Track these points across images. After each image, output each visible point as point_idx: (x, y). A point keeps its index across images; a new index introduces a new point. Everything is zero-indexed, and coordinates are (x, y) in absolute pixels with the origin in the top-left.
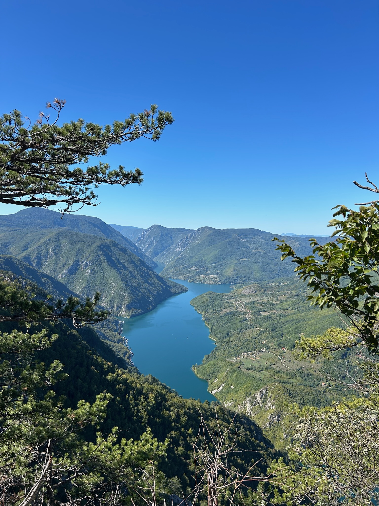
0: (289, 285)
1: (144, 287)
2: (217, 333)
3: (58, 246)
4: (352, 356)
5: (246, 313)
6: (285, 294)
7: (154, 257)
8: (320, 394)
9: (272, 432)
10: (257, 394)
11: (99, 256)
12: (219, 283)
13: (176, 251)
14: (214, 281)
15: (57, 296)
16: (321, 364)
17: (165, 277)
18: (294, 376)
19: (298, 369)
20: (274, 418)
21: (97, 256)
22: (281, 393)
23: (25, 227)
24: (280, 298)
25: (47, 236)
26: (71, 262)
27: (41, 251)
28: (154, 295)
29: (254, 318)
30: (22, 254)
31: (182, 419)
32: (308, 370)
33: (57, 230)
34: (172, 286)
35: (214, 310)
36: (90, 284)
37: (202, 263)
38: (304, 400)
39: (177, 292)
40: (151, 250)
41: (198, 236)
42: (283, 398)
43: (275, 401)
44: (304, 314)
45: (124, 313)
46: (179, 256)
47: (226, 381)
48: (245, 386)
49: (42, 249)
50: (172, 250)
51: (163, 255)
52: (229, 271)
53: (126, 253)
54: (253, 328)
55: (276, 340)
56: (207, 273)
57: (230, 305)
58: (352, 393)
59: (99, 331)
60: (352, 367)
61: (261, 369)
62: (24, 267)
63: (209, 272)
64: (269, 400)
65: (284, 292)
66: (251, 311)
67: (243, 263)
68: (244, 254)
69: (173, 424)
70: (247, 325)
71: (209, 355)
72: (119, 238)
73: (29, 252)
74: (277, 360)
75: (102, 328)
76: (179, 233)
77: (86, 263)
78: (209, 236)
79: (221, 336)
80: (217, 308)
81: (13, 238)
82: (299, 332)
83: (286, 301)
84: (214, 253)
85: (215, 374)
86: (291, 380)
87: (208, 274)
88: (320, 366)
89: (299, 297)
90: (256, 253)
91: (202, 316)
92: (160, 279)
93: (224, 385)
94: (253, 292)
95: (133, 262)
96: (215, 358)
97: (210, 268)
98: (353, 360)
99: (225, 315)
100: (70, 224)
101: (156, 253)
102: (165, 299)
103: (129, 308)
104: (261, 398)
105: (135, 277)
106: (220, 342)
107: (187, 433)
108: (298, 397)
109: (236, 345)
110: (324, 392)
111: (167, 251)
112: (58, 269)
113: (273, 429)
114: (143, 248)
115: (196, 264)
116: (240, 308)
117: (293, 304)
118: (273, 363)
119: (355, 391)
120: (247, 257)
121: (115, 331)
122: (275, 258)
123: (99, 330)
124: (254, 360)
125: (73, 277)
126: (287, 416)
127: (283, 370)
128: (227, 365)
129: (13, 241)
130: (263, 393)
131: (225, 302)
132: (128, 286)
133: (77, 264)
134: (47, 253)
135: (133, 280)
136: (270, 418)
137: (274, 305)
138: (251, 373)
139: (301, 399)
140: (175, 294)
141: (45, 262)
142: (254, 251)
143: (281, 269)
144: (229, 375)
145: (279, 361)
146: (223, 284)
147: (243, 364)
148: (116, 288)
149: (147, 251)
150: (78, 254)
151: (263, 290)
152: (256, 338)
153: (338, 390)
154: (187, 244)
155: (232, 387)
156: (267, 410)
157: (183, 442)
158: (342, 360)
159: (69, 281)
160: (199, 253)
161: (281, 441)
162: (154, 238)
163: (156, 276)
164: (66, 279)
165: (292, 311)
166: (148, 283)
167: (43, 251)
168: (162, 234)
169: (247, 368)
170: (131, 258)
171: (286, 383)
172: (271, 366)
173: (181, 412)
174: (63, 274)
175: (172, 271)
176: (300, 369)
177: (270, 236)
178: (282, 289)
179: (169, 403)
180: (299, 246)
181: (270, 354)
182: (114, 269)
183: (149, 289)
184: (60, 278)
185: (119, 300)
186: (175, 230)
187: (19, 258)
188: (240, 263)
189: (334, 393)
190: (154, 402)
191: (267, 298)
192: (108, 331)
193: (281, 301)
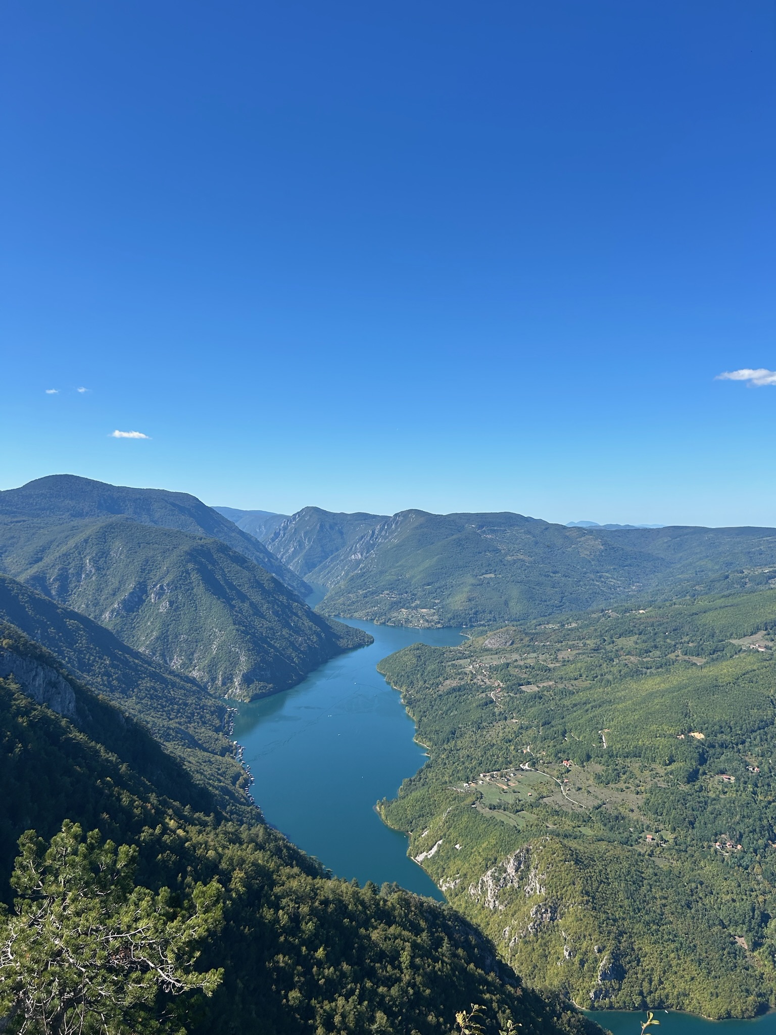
0: (581, 628)
1: (282, 635)
2: (431, 731)
3: (104, 554)
4: (708, 776)
5: (491, 688)
6: (572, 647)
7: (305, 574)
8: (642, 861)
9: (541, 946)
10: (509, 862)
11: (187, 572)
12: (439, 626)
13: (351, 561)
14: (427, 621)
15: (95, 657)
16: (644, 795)
17: (327, 616)
18: (587, 820)
19: (596, 805)
20: (544, 913)
21: (183, 572)
22: (558, 859)
23: (38, 516)
24: (562, 656)
25: (82, 532)
26: (131, 586)
27: (69, 563)
28: (302, 652)
29: (508, 699)
30: (29, 571)
31: (303, 927)
32: (616, 809)
33: (103, 520)
34: (339, 634)
35: (425, 682)
36: (167, 631)
37: (404, 585)
38: (608, 874)
39: (350, 646)
40: (299, 559)
41: (396, 528)
42: (562, 869)
43: (545, 877)
44: (610, 689)
45: (237, 691)
46: (356, 569)
47: (445, 835)
48: (484, 845)
49: (70, 561)
50: (342, 558)
51: (325, 567)
52: (458, 602)
53: (244, 566)
54: (506, 719)
55: (552, 744)
56: (413, 605)
57: (460, 671)
58: (709, 857)
59: (182, 730)
60: (709, 801)
61: (519, 808)
62: (29, 596)
63: (418, 602)
64: (533, 874)
65: (570, 643)
66: (501, 684)
67: (488, 583)
68: (489, 564)
69: (282, 939)
70: (494, 715)
71: (412, 778)
72: (233, 534)
73: (44, 567)
74: (552, 787)
75: (190, 723)
76: (356, 522)
77: (161, 587)
78: (417, 528)
79: (438, 738)
80: (432, 677)
81: (13, 537)
82: (599, 726)
83: (573, 662)
84: (427, 563)
85: (424, 819)
86: (582, 829)
87: (416, 608)
88: (641, 800)
89: (600, 653)
90: (515, 562)
91: (401, 696)
92: (316, 619)
93: (440, 842)
94: (508, 644)
95: (258, 585)
96: (423, 785)
97: (419, 594)
98: (710, 786)
99: (449, 693)
100: (133, 507)
101: (309, 565)
102: (325, 661)
103: (247, 680)
104: (516, 871)
105: (262, 616)
106: (436, 751)
107: (313, 957)
108: (595, 867)
109: (468, 756)
110: (650, 855)
111: (332, 560)
112: (102, 601)
113: (542, 937)
114: (283, 555)
115: (392, 587)
116: (479, 677)
117: (589, 669)
118: (545, 794)
119: (716, 851)
120: (495, 571)
121: (217, 730)
122: (554, 573)
123: (182, 728)
124: (505, 787)
125: (133, 617)
126: (571, 909)
127: (564, 809)
128: (448, 800)
129: (12, 545)
130: (520, 860)
131: (449, 666)
132: (248, 634)
133: (141, 591)
134: (81, 568)
135: (257, 622)
136: (536, 913)
137: (550, 670)
138: (499, 815)
139: (600, 871)
140: (344, 651)
141: (76, 586)
142: (509, 558)
143: (566, 594)
144: (451, 822)
145: (557, 790)
146: (447, 627)
147: (481, 798)
148: (223, 639)
149: (291, 562)
150: (145, 569)
151: (527, 639)
152: (510, 741)
153: (679, 851)
154: (373, 545)
155: (457, 846)
156: (530, 897)
157: (302, 979)
158: (688, 786)
159: (125, 625)
160: (397, 565)
161: (559, 964)
162: (306, 533)
163: (306, 611)
164: (118, 622)
165: (586, 683)
166: (290, 628)
167: (73, 564)
168: (322, 526)
169: (490, 805)
170: (255, 577)
171: (571, 836)
172: (541, 801)
173: (304, 909)
174: (112, 611)
175: (341, 602)
176: (600, 807)
177: (544, 527)
178: (565, 637)
179: (277, 890)
180: (602, 547)
181: (540, 775)
182: (219, 599)
183: (292, 639)
184: (107, 620)
185: (228, 663)
186: (349, 517)
187: (21, 579)
188: (481, 582)
189: (673, 858)
190: (242, 889)
191: (535, 655)
192: (203, 730)
193: (564, 661)
